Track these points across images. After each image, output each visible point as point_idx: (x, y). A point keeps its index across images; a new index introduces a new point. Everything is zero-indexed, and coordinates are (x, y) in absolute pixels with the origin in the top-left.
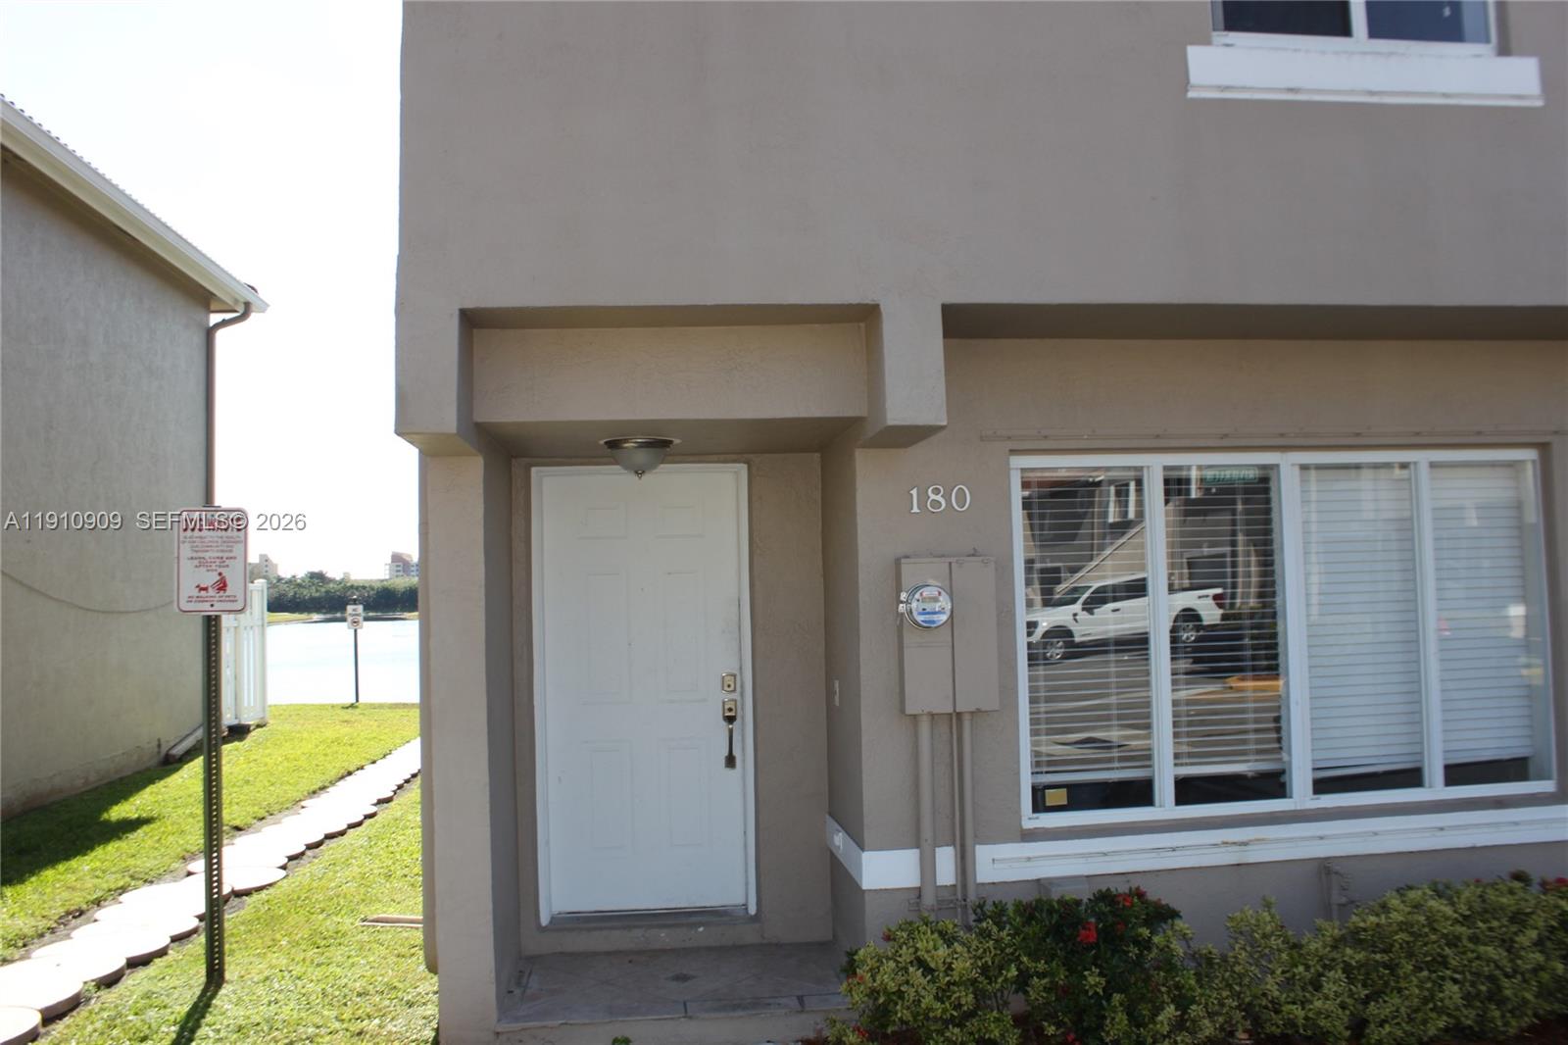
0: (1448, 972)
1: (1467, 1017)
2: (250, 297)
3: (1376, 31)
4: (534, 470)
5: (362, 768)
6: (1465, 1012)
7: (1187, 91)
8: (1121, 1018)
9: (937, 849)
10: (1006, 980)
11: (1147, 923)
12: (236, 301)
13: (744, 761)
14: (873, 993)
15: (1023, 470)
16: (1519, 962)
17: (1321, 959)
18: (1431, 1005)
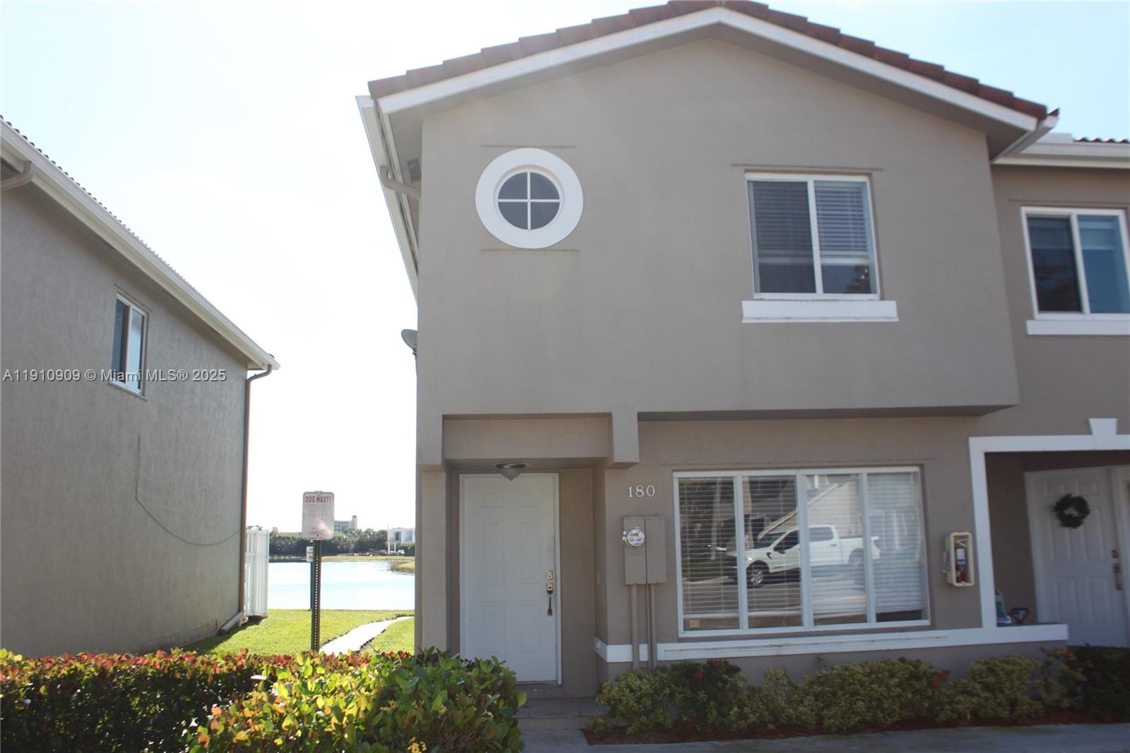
0: (859, 697)
1: (868, 716)
2: (270, 361)
3: (827, 290)
4: (461, 475)
5: (336, 638)
6: (867, 714)
7: (741, 320)
8: (714, 712)
9: (640, 645)
10: (665, 695)
11: (727, 673)
12: (263, 364)
13: (556, 611)
14: (609, 701)
15: (679, 478)
16: (891, 693)
17: (804, 691)
18: (851, 711)
